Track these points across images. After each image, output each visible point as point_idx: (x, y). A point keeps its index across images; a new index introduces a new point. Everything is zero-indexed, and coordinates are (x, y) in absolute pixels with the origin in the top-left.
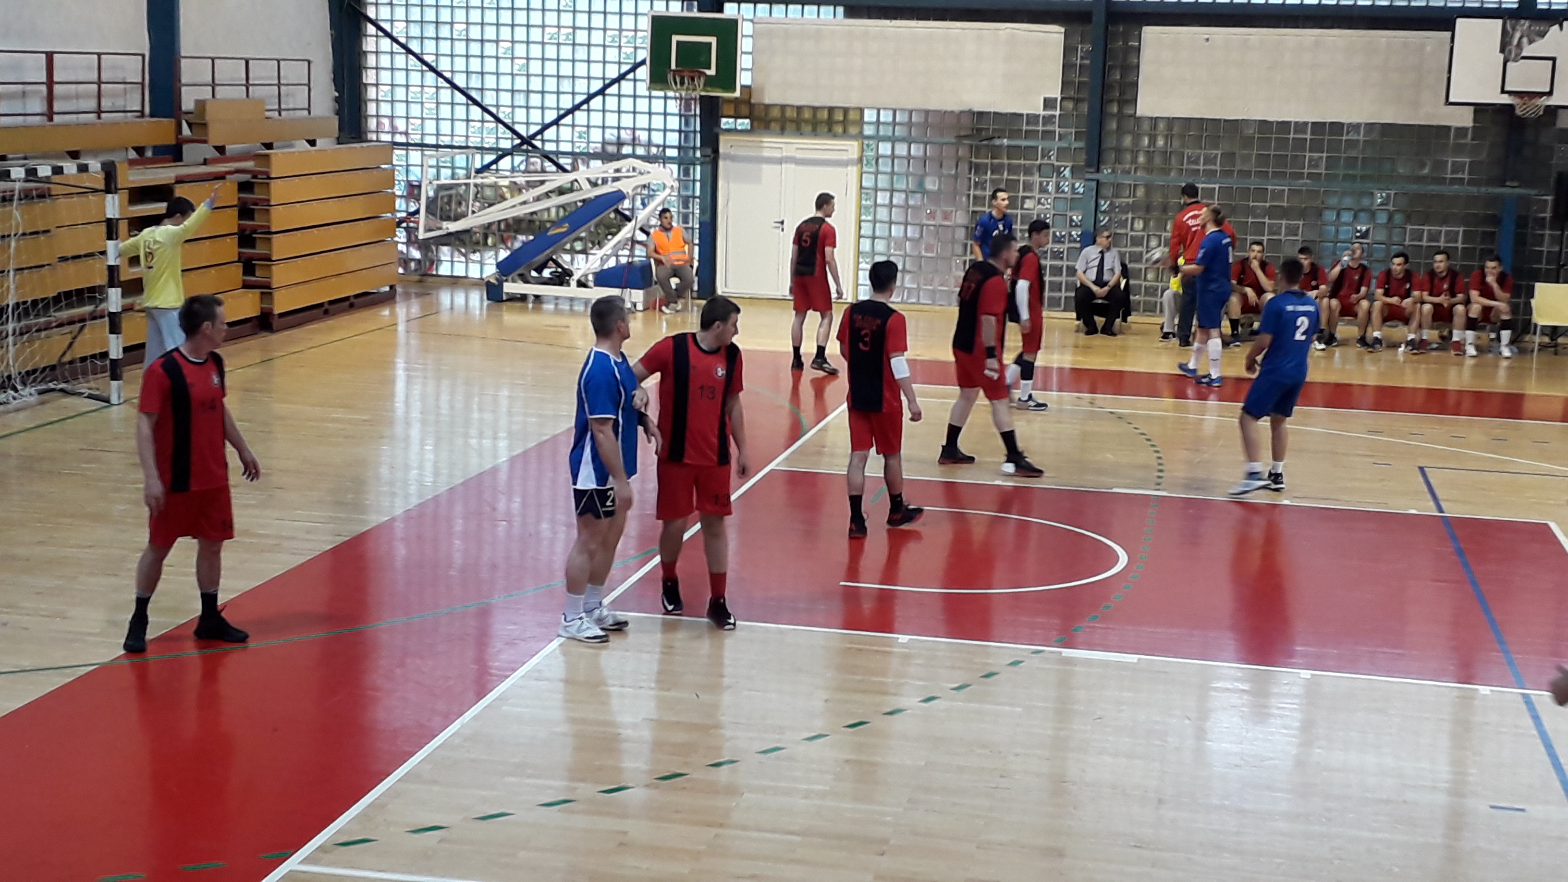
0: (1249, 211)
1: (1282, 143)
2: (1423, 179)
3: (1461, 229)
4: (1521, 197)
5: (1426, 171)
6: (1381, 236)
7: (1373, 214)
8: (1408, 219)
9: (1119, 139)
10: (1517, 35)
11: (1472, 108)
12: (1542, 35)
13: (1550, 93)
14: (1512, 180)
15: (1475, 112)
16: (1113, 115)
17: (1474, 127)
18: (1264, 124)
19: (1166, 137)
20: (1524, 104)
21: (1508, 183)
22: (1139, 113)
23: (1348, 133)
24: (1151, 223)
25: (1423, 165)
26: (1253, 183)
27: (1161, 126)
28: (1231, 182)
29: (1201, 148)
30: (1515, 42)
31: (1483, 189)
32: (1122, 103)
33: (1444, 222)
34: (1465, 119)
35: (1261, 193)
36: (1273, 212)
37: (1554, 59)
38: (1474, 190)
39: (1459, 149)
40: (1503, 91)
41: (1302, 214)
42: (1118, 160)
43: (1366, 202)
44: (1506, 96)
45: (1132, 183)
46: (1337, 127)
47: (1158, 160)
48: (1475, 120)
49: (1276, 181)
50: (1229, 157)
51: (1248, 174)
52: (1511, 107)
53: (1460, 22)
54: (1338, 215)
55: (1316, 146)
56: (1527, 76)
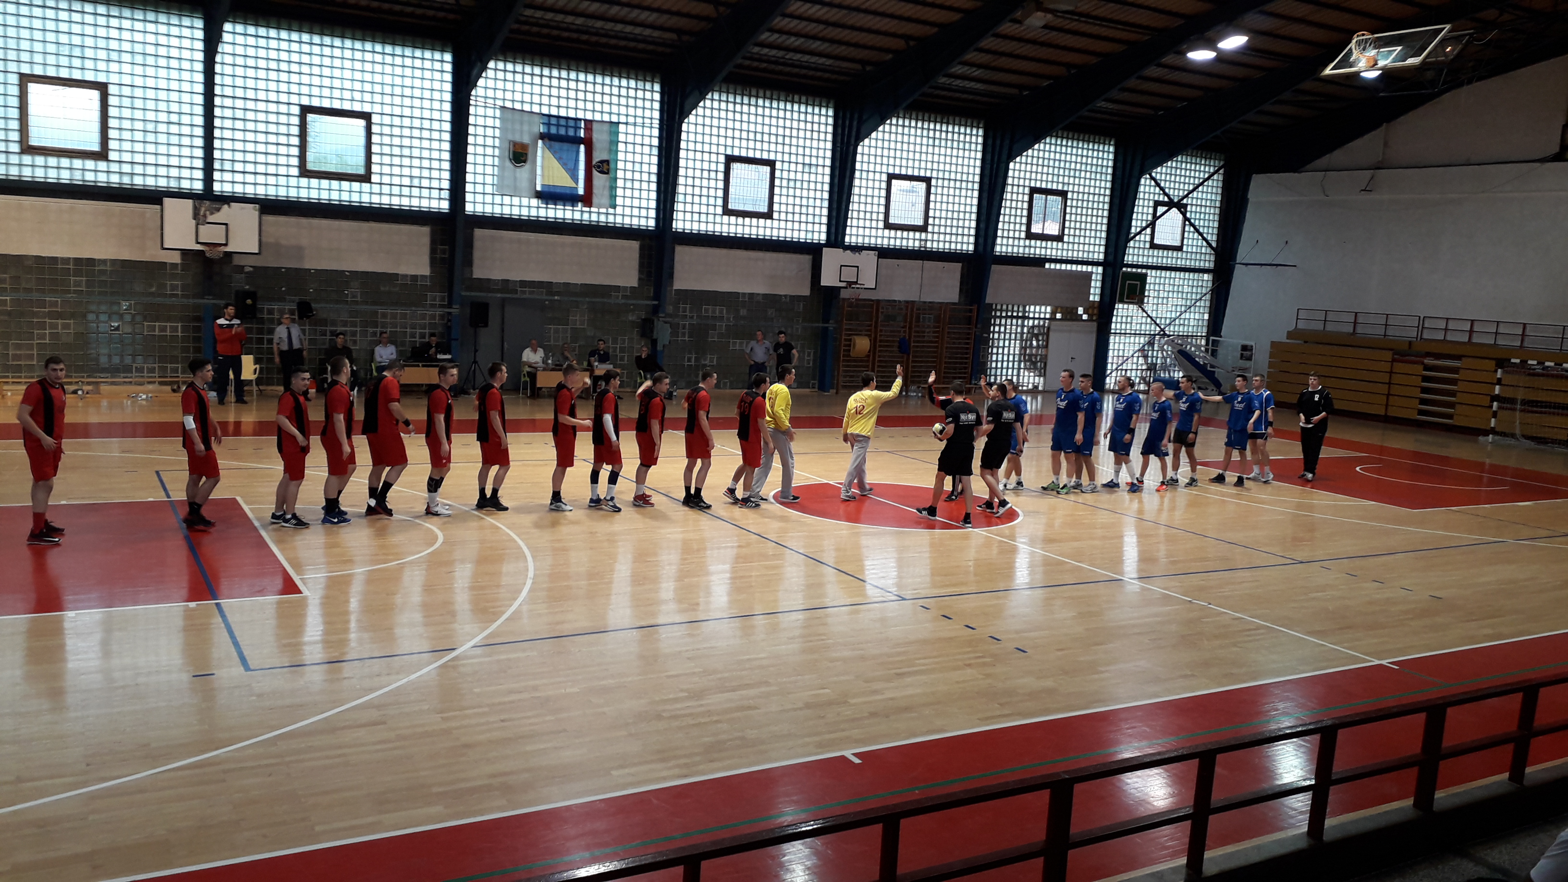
0: (35, 315)
1: (53, 270)
2: (152, 294)
3: (180, 325)
4: (214, 305)
5: (154, 289)
6: (128, 329)
7: (121, 317)
8: (145, 319)
10: (203, 209)
11: (179, 252)
12: (218, 210)
13: (226, 244)
14: (207, 295)
15: (181, 254)
17: (181, 263)
18: (39, 258)
20: (211, 250)
21: (205, 297)
23: (99, 265)
25: (151, 286)
26: (35, 296)
28: (17, 296)
30: (202, 213)
31: (191, 301)
33: (169, 319)
34: (176, 258)
35: (42, 304)
36: (51, 315)
37: (226, 224)
38: (185, 301)
39: (174, 277)
40: (198, 243)
41: (72, 316)
43: (115, 308)
44: (199, 245)
46: (91, 262)
48: (182, 259)
49: (51, 295)
50: (16, 279)
51: (29, 290)
52: (202, 252)
53: (167, 201)
54: (97, 317)
55: (78, 273)
56: (211, 234)
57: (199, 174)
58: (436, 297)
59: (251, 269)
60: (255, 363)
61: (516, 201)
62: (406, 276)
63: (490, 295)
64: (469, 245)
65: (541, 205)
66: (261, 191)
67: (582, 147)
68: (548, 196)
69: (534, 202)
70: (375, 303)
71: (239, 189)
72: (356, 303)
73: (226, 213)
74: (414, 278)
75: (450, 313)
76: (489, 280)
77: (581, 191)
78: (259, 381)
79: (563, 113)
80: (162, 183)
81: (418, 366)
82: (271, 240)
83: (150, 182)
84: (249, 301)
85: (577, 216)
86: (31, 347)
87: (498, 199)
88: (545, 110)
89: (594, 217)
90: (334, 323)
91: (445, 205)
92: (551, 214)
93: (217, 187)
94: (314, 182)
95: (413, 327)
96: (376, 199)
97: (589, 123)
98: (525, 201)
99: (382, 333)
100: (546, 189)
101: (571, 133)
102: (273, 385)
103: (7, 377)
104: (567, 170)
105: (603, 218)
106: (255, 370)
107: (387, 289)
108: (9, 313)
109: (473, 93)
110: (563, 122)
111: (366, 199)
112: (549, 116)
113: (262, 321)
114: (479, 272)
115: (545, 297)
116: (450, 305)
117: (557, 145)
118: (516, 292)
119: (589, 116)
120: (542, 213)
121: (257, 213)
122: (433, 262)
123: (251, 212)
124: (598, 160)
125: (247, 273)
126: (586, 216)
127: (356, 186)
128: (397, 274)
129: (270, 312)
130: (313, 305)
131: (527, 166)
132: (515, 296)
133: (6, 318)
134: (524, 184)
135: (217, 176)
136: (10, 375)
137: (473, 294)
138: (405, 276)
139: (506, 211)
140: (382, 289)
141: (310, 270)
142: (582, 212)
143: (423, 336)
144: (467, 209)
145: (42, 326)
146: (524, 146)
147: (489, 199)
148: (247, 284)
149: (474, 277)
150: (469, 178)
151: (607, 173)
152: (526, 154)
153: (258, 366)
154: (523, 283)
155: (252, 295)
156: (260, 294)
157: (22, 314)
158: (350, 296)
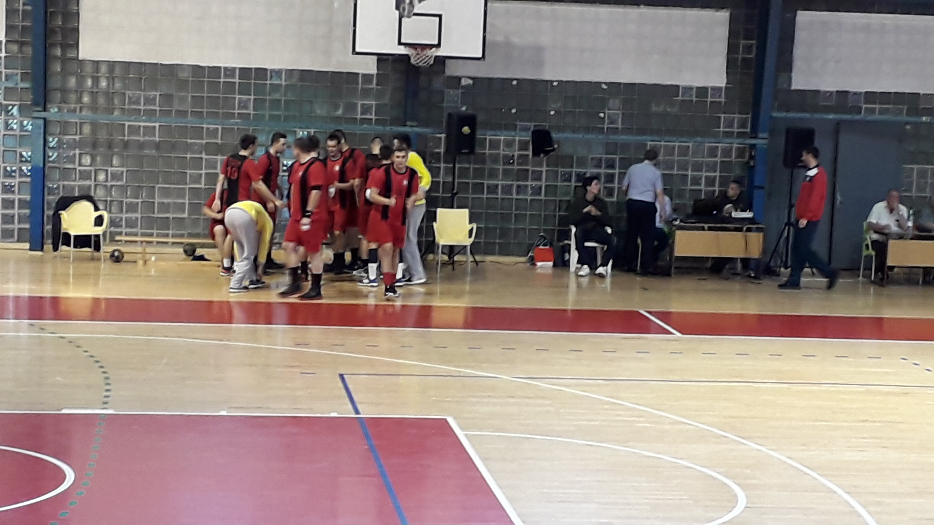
0: (188, 148)
1: (214, 86)
4: (419, 135)
5: (340, 112)
9: (64, 80)
11: (375, 58)
13: (438, 45)
14: (412, 120)
15: (378, 60)
16: (56, 57)
17: (377, 74)
18: (197, 69)
19: (108, 78)
20: (418, 54)
21: (408, 123)
22: (81, 57)
23: (271, 77)
24: (98, 159)
25: (337, 108)
26: (190, 121)
27: (104, 69)
28: (168, 121)
29: (141, 90)
31: (388, 128)
32: (65, 47)
34: (370, 67)
35: (198, 132)
37: (440, 16)
38: (380, 128)
39: (366, 93)
40: (400, 43)
42: (64, 101)
44: (402, 47)
45: (77, 120)
46: (261, 72)
47: (101, 100)
48: (380, 68)
49: (209, 120)
50: (167, 98)
51: (182, 114)
52: (407, 57)
55: (244, 90)
56: (419, 30)
58: (733, 121)
59: (471, 82)
60: (471, 222)
62: (691, 88)
63: (817, 116)
64: (787, 38)
70: (642, 132)
72: (615, 131)
74: (702, 91)
75: (753, 146)
76: (817, 92)
78: (475, 248)
81: (703, 229)
82: (500, 38)
84: (466, 130)
86: (181, 193)
90: (582, 163)
95: (698, 167)
102: (493, 254)
103: (151, 235)
106: (471, 231)
107: (661, 109)
108: (157, 146)
113: (482, 158)
114: (800, 81)
115: (904, 118)
116: (754, 134)
118: (856, 112)
122: (731, 65)
125: (463, 87)
128: (678, 87)
129: (495, 145)
130: (554, 135)
132: (857, 117)
133: (153, 152)
136: (155, 232)
137: (791, 115)
138: (688, 90)
140: (654, 108)
141: (552, 82)
143: (710, 182)
145: (197, 163)
148: (463, 104)
149: (794, 87)
153: (475, 226)
154: (871, 97)
155: (471, 120)
156: (481, 118)
157: (173, 147)
158: (606, 121)
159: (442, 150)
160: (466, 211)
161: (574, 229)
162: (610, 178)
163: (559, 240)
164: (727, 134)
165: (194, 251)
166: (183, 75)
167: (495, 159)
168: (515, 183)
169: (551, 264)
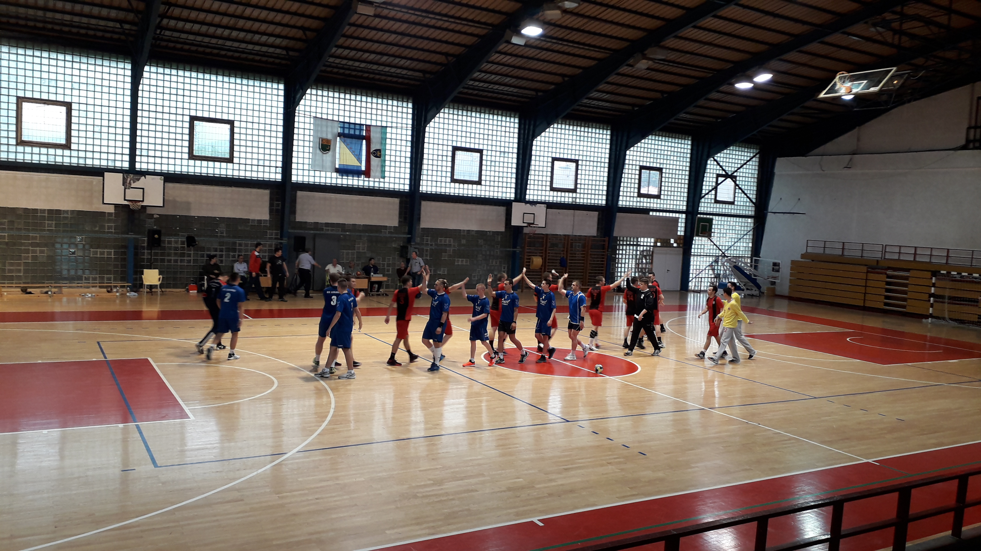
0: (22, 244)
1: (35, 217)
2: (96, 232)
3: (113, 250)
4: (135, 238)
5: (97, 229)
6: (80, 253)
7: (76, 245)
8: (91, 247)
10: (129, 179)
11: (113, 205)
12: (138, 180)
13: (143, 201)
15: (115, 207)
17: (114, 213)
18: (26, 210)
20: (133, 204)
21: (130, 233)
23: (63, 213)
25: (95, 227)
26: (23, 233)
28: (12, 233)
30: (128, 182)
31: (120, 236)
33: (106, 247)
34: (111, 209)
35: (27, 238)
36: (33, 245)
37: (143, 189)
38: (116, 236)
39: (109, 221)
40: (125, 200)
41: (46, 245)
43: (73, 240)
46: (58, 212)
48: (115, 210)
49: (33, 232)
50: (11, 222)
51: (19, 229)
52: (127, 206)
53: (107, 174)
54: (62, 246)
55: (50, 219)
56: (133, 194)
57: (127, 158)
58: (272, 233)
59: (158, 216)
60: (159, 275)
61: (323, 174)
62: (255, 220)
63: (306, 231)
64: (294, 201)
65: (338, 177)
66: (165, 168)
67: (364, 141)
68: (343, 171)
69: (334, 175)
70: (235, 237)
71: (151, 167)
72: (223, 237)
73: (143, 182)
74: (260, 221)
75: (281, 243)
76: (306, 222)
77: (363, 168)
78: (162, 286)
79: (352, 121)
80: (104, 163)
82: (171, 199)
83: (97, 163)
84: (156, 236)
85: (361, 183)
86: (19, 265)
87: (312, 173)
88: (341, 119)
89: (371, 184)
90: (209, 250)
91: (279, 177)
92: (345, 182)
93: (138, 166)
94: (198, 163)
96: (236, 173)
97: (368, 127)
98: (329, 174)
99: (239, 256)
100: (342, 167)
101: (357, 133)
102: (170, 288)
103: (4, 283)
104: (355, 155)
105: (377, 185)
106: (160, 279)
107: (242, 228)
108: (7, 244)
109: (297, 108)
110: (352, 126)
111: (230, 173)
112: (344, 122)
113: (164, 249)
114: (299, 218)
115: (340, 233)
116: (281, 238)
117: (348, 140)
118: (322, 229)
119: (368, 123)
120: (339, 181)
121: (163, 181)
122: (271, 211)
123: (159, 181)
124: (374, 149)
125: (155, 218)
126: (366, 184)
127: (224, 165)
128: (249, 219)
129: (170, 242)
130: (196, 238)
131: (330, 153)
132: (322, 232)
133: (5, 247)
134: (328, 164)
135: (138, 159)
136: (6, 282)
137: (296, 231)
138: (253, 220)
139: (317, 180)
140: (239, 228)
141: (195, 217)
142: (364, 180)
144: (293, 179)
145: (27, 251)
146: (328, 141)
147: (306, 173)
148: (155, 225)
149: (297, 220)
150: (294, 160)
151: (380, 157)
152: (330, 146)
153: (161, 276)
154: (327, 224)
155: (159, 232)
156: (163, 231)
157: (14, 244)
158: (219, 232)
159: (146, 245)
160: (157, 270)
161: (206, 277)
162: (221, 256)
163: (200, 281)
164: (270, 238)
165: (26, 290)
166: (20, 212)
167: (170, 248)
168: (179, 258)
169: (196, 291)
